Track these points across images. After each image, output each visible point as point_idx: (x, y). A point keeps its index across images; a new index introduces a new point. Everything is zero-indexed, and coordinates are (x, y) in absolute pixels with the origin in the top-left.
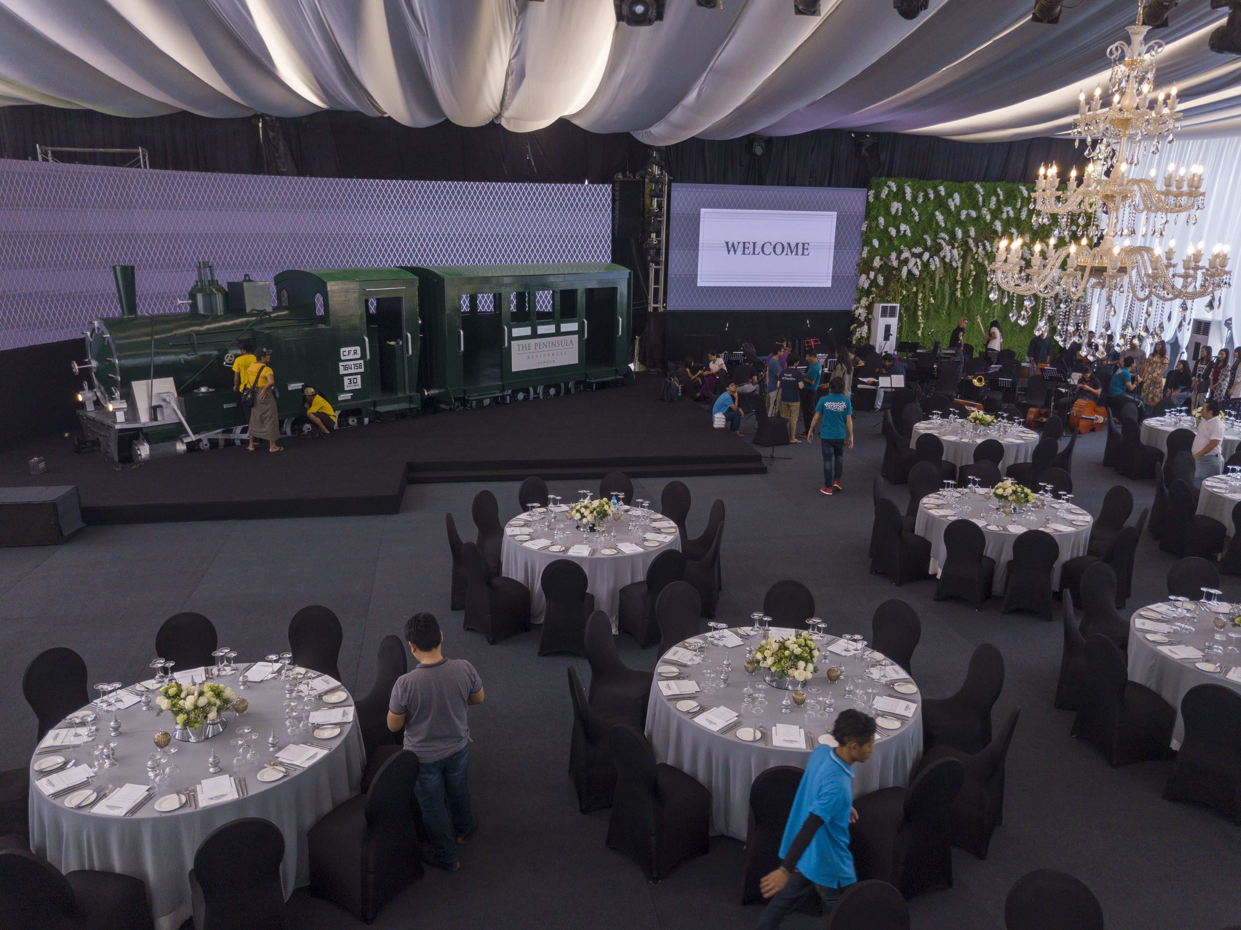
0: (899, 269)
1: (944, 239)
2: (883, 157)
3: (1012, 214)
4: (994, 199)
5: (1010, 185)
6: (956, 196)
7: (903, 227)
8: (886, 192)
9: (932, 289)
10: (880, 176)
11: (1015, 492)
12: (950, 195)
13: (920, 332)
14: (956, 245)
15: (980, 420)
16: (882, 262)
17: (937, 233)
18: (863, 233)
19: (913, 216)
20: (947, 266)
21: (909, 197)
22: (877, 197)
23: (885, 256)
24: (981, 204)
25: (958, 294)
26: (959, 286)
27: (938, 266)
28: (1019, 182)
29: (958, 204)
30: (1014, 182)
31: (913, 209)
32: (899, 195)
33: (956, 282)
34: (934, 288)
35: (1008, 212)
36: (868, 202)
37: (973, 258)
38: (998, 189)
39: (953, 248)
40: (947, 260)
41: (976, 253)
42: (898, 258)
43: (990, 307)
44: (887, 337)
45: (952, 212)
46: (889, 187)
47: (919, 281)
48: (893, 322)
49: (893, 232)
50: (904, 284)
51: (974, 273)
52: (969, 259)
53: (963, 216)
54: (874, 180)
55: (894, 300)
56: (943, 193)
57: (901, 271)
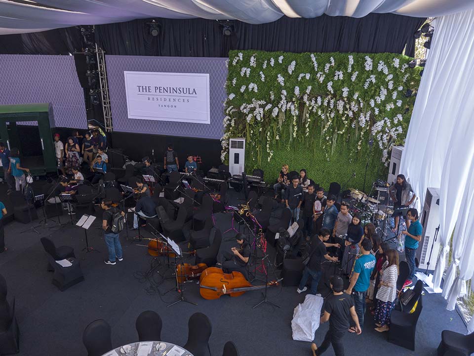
1: (284, 95)
3: (342, 77)
4: (328, 65)
5: (342, 55)
6: (293, 63)
7: (251, 86)
8: (237, 61)
9: (278, 130)
10: (235, 49)
12: (287, 63)
13: (269, 159)
14: (294, 99)
16: (234, 110)
17: (278, 90)
19: (260, 78)
21: (254, 64)
23: (238, 106)
24: (316, 69)
25: (294, 134)
26: (295, 129)
31: (259, 73)
33: (294, 126)
35: (339, 75)
37: (308, 109)
38: (331, 58)
42: (246, 107)
44: (237, 161)
45: (290, 75)
46: (238, 57)
49: (243, 89)
51: (309, 120)
52: (305, 110)
53: (300, 78)
56: (282, 61)
57: (247, 117)
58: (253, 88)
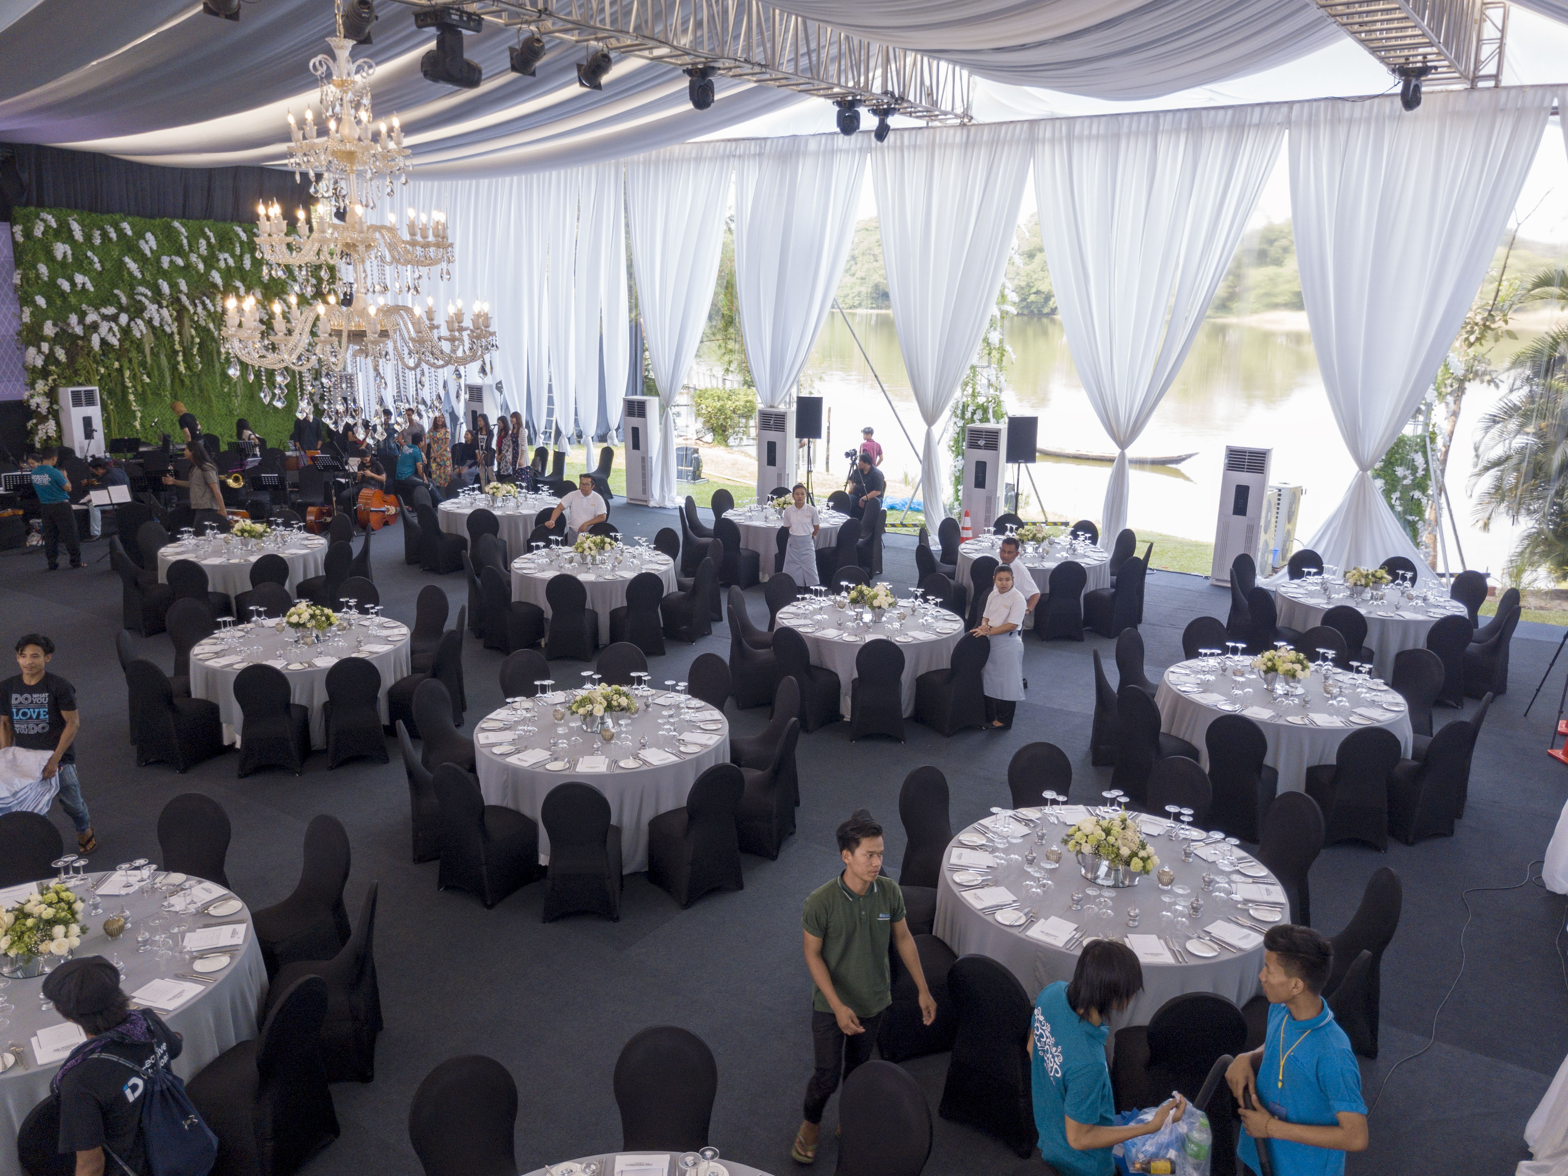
0: (86, 338)
1: (146, 296)
2: (25, 177)
3: (231, 262)
4: (203, 243)
5: (220, 225)
6: (149, 236)
7: (79, 279)
8: (42, 229)
9: (143, 364)
10: (27, 204)
11: (313, 616)
12: (140, 235)
13: (137, 424)
14: (165, 303)
15: (249, 532)
16: (58, 329)
17: (132, 288)
18: (16, 288)
19: (91, 263)
20: (157, 332)
21: (78, 235)
22: (28, 234)
23: (60, 320)
24: (187, 248)
25: (182, 368)
26: (180, 358)
27: (145, 331)
28: (232, 221)
29: (155, 247)
30: (224, 220)
31: (89, 254)
32: (63, 233)
33: (176, 353)
34: (146, 362)
35: (225, 260)
36: (15, 243)
37: (192, 320)
38: (207, 230)
39: (161, 306)
40: (156, 323)
41: (195, 313)
42: (81, 321)
43: (229, 384)
44: (89, 433)
45: (148, 259)
46: (44, 221)
47: (121, 353)
48: (95, 412)
49: (66, 286)
50: (98, 357)
51: (197, 340)
52: (186, 321)
53: (166, 265)
54: (18, 211)
55: (88, 382)
56: (129, 233)
57: (89, 341)
58: (84, 284)
